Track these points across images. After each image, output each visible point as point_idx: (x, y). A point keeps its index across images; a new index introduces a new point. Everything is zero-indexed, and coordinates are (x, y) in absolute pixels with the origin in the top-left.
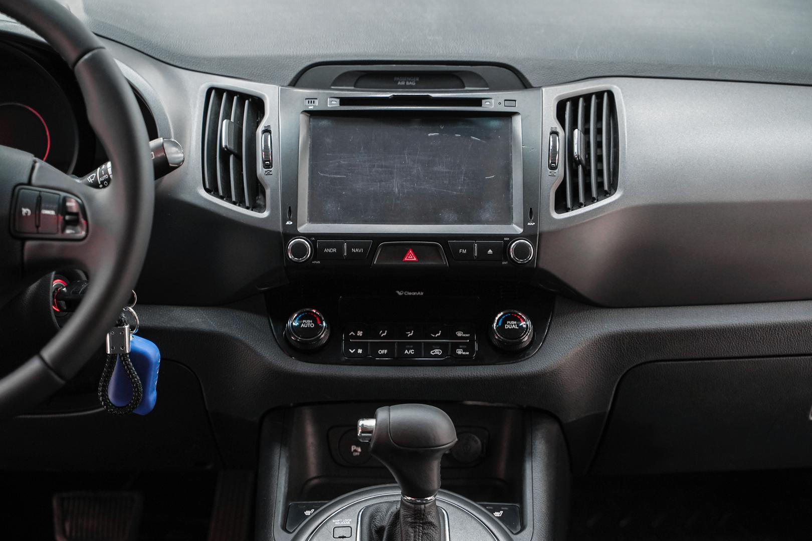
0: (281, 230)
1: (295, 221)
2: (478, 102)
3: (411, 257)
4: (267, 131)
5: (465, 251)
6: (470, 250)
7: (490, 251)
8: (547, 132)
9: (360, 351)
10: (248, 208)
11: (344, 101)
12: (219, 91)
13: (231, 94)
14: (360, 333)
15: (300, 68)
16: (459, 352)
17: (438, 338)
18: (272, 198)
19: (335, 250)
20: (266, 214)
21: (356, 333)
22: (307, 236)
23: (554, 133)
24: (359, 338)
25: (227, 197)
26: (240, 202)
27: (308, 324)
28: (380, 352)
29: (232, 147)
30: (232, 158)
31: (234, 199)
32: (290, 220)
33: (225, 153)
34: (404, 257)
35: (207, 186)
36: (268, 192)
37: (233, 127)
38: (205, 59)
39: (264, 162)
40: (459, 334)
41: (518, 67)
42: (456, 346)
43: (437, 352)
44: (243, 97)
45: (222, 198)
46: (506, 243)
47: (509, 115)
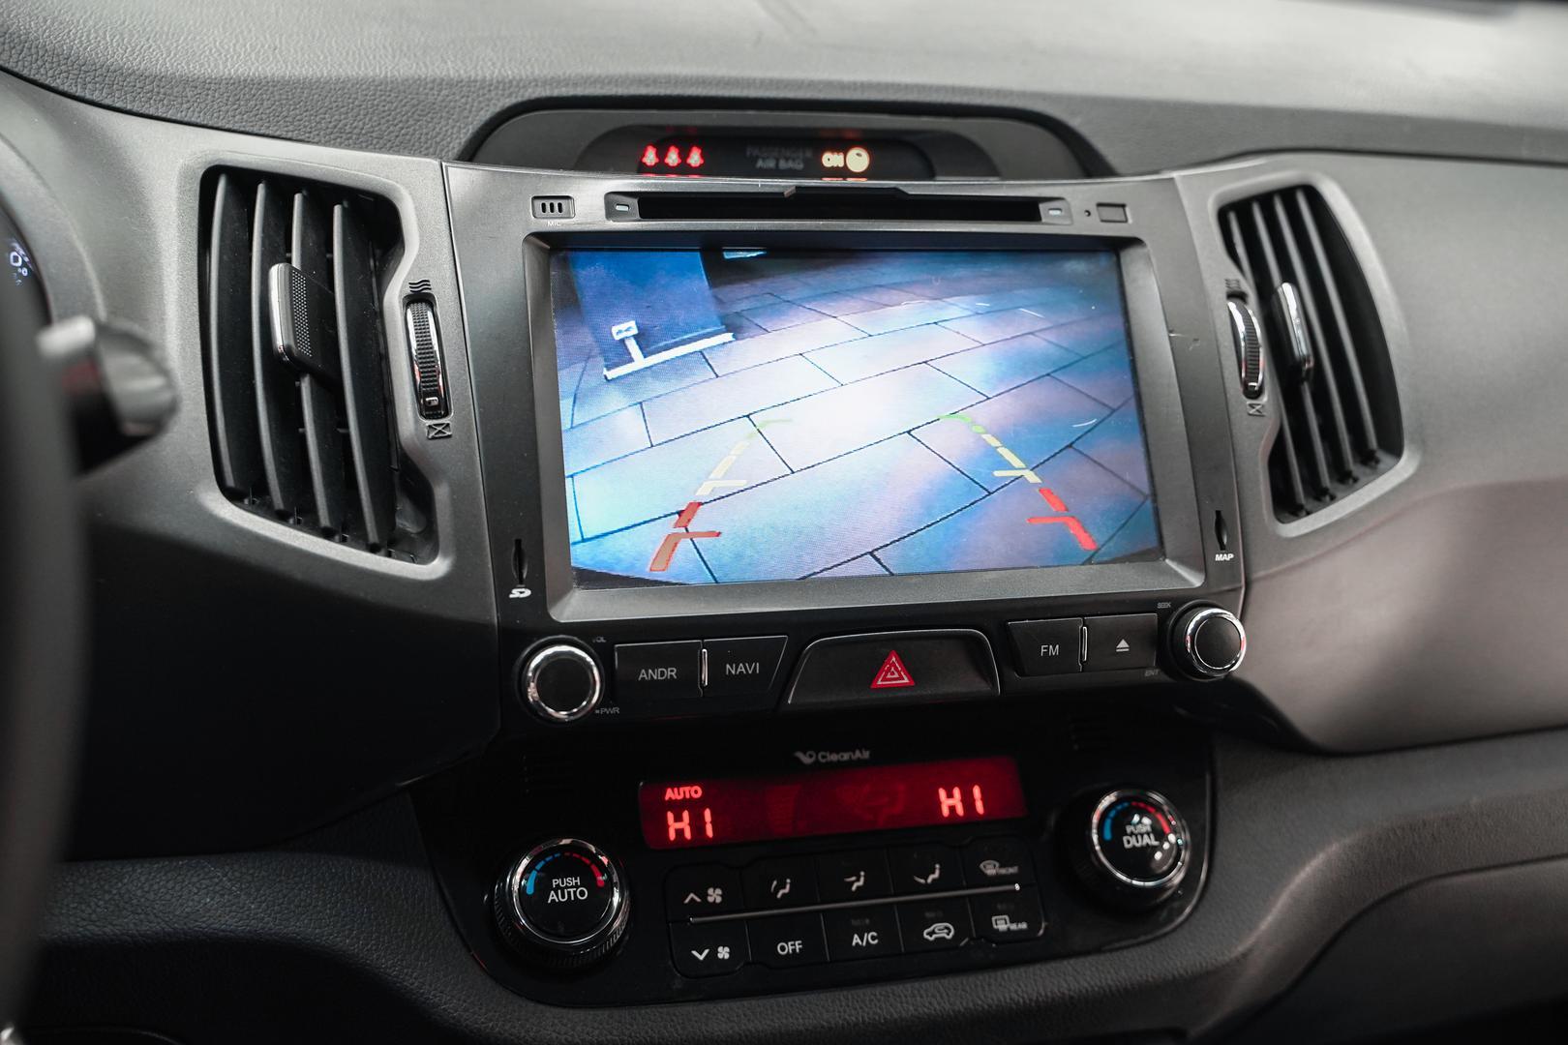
0: (495, 618)
1: (538, 584)
2: (1028, 209)
3: (895, 677)
4: (420, 297)
5: (1054, 650)
6: (1070, 643)
7: (1123, 644)
8: (1221, 291)
9: (724, 953)
10: (373, 549)
11: (651, 205)
12: (243, 180)
13: (283, 185)
14: (715, 895)
15: (485, 115)
16: (1002, 924)
17: (936, 886)
18: (456, 514)
19: (671, 672)
20: (437, 567)
21: (704, 896)
22: (581, 633)
23: (1237, 296)
24: (715, 908)
25: (298, 512)
26: (345, 528)
27: (569, 889)
28: (783, 949)
29: (306, 350)
30: (305, 386)
31: (325, 520)
32: (521, 582)
33: (283, 371)
34: (874, 678)
35: (230, 482)
36: (442, 493)
37: (301, 284)
38: (187, 82)
39: (420, 394)
40: (990, 869)
41: (1075, 122)
42: (989, 906)
43: (941, 931)
44: (322, 194)
45: (281, 517)
46: (1164, 615)
47: (1116, 247)
